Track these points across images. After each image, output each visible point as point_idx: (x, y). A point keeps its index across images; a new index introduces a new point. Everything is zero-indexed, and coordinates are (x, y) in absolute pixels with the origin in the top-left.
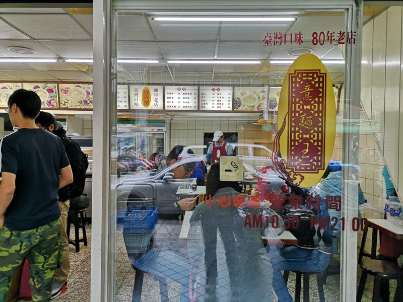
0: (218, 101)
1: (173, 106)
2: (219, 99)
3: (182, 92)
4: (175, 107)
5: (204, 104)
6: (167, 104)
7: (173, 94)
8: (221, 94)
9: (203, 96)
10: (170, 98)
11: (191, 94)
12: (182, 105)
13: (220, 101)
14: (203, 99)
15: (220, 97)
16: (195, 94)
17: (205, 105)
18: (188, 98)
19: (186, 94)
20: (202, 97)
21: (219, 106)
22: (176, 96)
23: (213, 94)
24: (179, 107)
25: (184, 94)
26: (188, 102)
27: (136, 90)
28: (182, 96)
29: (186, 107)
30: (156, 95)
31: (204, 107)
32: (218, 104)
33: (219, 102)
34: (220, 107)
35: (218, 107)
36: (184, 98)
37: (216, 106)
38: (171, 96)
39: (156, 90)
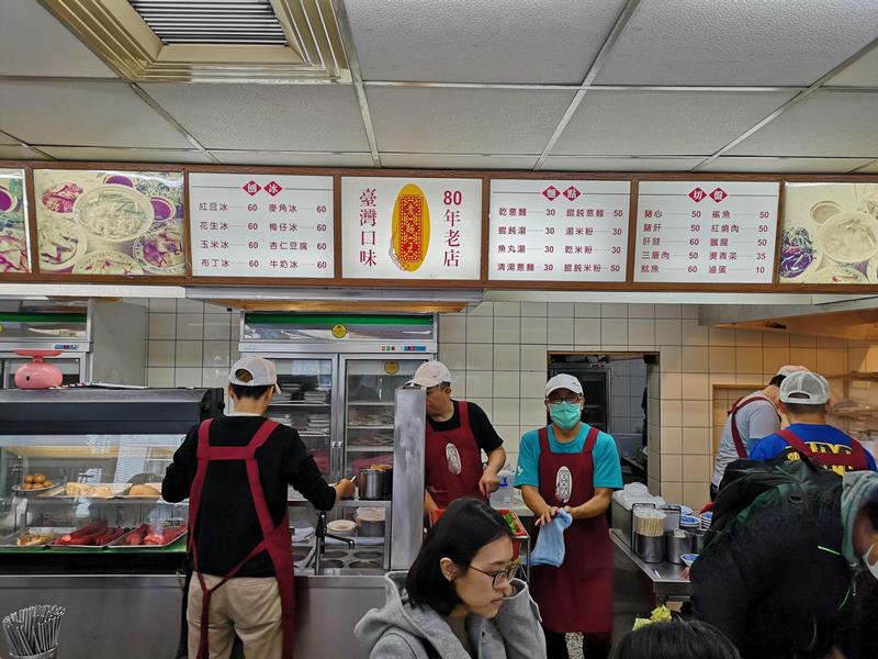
0: (714, 242)
1: (521, 266)
2: (720, 236)
3: (562, 203)
4: (531, 267)
5: (656, 255)
6: (495, 257)
7: (523, 212)
8: (726, 214)
9: (652, 221)
10: (512, 230)
11: (600, 213)
12: (559, 258)
13: (724, 242)
14: (651, 234)
15: (725, 228)
16: (618, 213)
17: (660, 262)
18: (589, 231)
19: (580, 213)
20: (648, 228)
21: (718, 263)
22: (535, 222)
23: (696, 214)
24: (549, 267)
25: (570, 213)
26: (588, 250)
27: (369, 197)
28: (561, 222)
29: (578, 268)
30: (451, 218)
31: (655, 268)
32: (713, 255)
33: (719, 249)
34: (723, 270)
35: (713, 270)
36: (570, 231)
37: (704, 262)
38: (517, 221)
39: (452, 197)
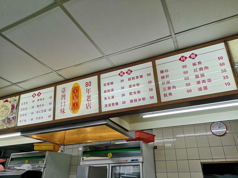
0: (197, 77)
1: (113, 104)
2: (199, 73)
3: (126, 76)
4: (117, 104)
5: (169, 88)
6: (104, 102)
7: (112, 83)
8: (200, 63)
9: (164, 74)
10: (109, 91)
11: (141, 76)
12: (127, 98)
13: (203, 75)
14: (165, 80)
15: (201, 69)
16: (149, 75)
17: (171, 91)
18: (138, 85)
19: (133, 78)
20: (163, 78)
21: (202, 85)
22: (117, 86)
23: (184, 67)
24: (124, 102)
25: (129, 79)
26: (139, 92)
27: (64, 91)
28: (127, 83)
29: (136, 100)
30: (88, 91)
31: (170, 94)
32: (198, 83)
33: (201, 79)
34: (206, 88)
35: (200, 89)
36: (130, 86)
37: (194, 87)
38: (110, 87)
39: (88, 84)
